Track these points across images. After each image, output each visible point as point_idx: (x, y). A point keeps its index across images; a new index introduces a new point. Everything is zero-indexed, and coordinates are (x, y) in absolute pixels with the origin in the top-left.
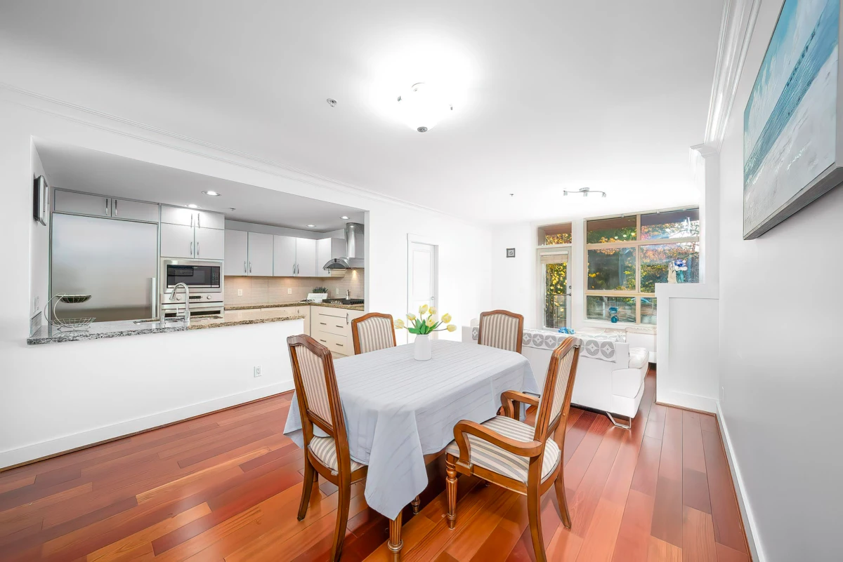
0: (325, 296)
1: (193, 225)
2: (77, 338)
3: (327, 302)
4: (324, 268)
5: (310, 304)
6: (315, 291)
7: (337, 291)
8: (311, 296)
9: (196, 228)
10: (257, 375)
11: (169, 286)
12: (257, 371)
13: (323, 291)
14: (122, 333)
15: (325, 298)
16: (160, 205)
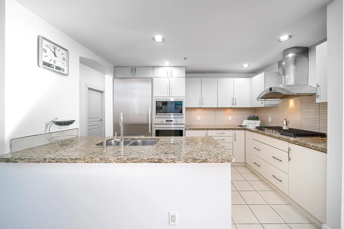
0: (258, 123)
1: (169, 76)
2: (17, 160)
3: (261, 129)
4: (258, 99)
5: (245, 129)
6: (249, 119)
7: (270, 119)
8: (246, 122)
9: (171, 78)
10: (171, 223)
11: (157, 114)
12: (172, 219)
13: (257, 118)
14: (45, 159)
15: (258, 125)
16: (154, 67)
